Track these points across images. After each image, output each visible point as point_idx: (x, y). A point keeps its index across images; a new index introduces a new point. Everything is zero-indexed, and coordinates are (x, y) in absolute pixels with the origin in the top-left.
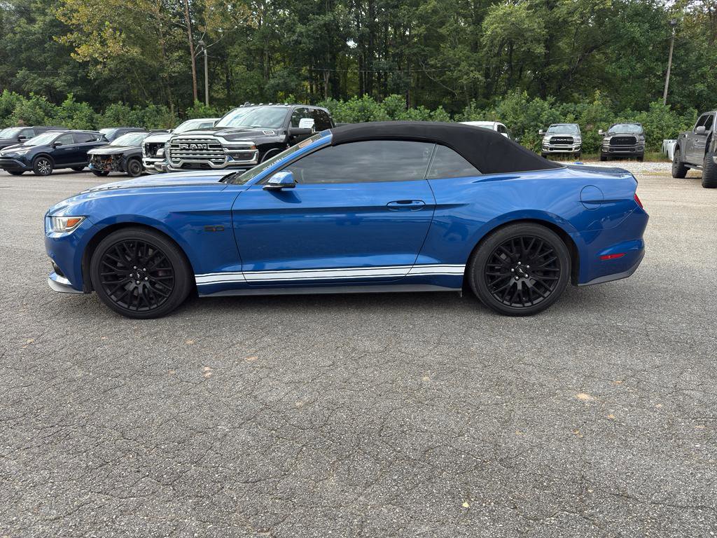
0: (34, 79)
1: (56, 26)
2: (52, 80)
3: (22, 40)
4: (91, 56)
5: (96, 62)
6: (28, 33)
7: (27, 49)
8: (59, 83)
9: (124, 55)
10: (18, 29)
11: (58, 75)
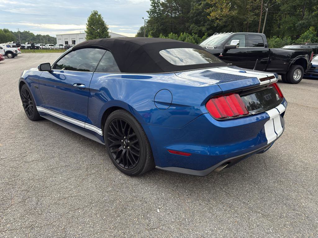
0: (196, 28)
1: (208, 5)
2: (202, 28)
3: (195, 12)
4: (215, 17)
5: (217, 19)
6: (198, 10)
7: (196, 16)
8: (204, 29)
9: (229, 15)
10: (194, 8)
11: (204, 25)
